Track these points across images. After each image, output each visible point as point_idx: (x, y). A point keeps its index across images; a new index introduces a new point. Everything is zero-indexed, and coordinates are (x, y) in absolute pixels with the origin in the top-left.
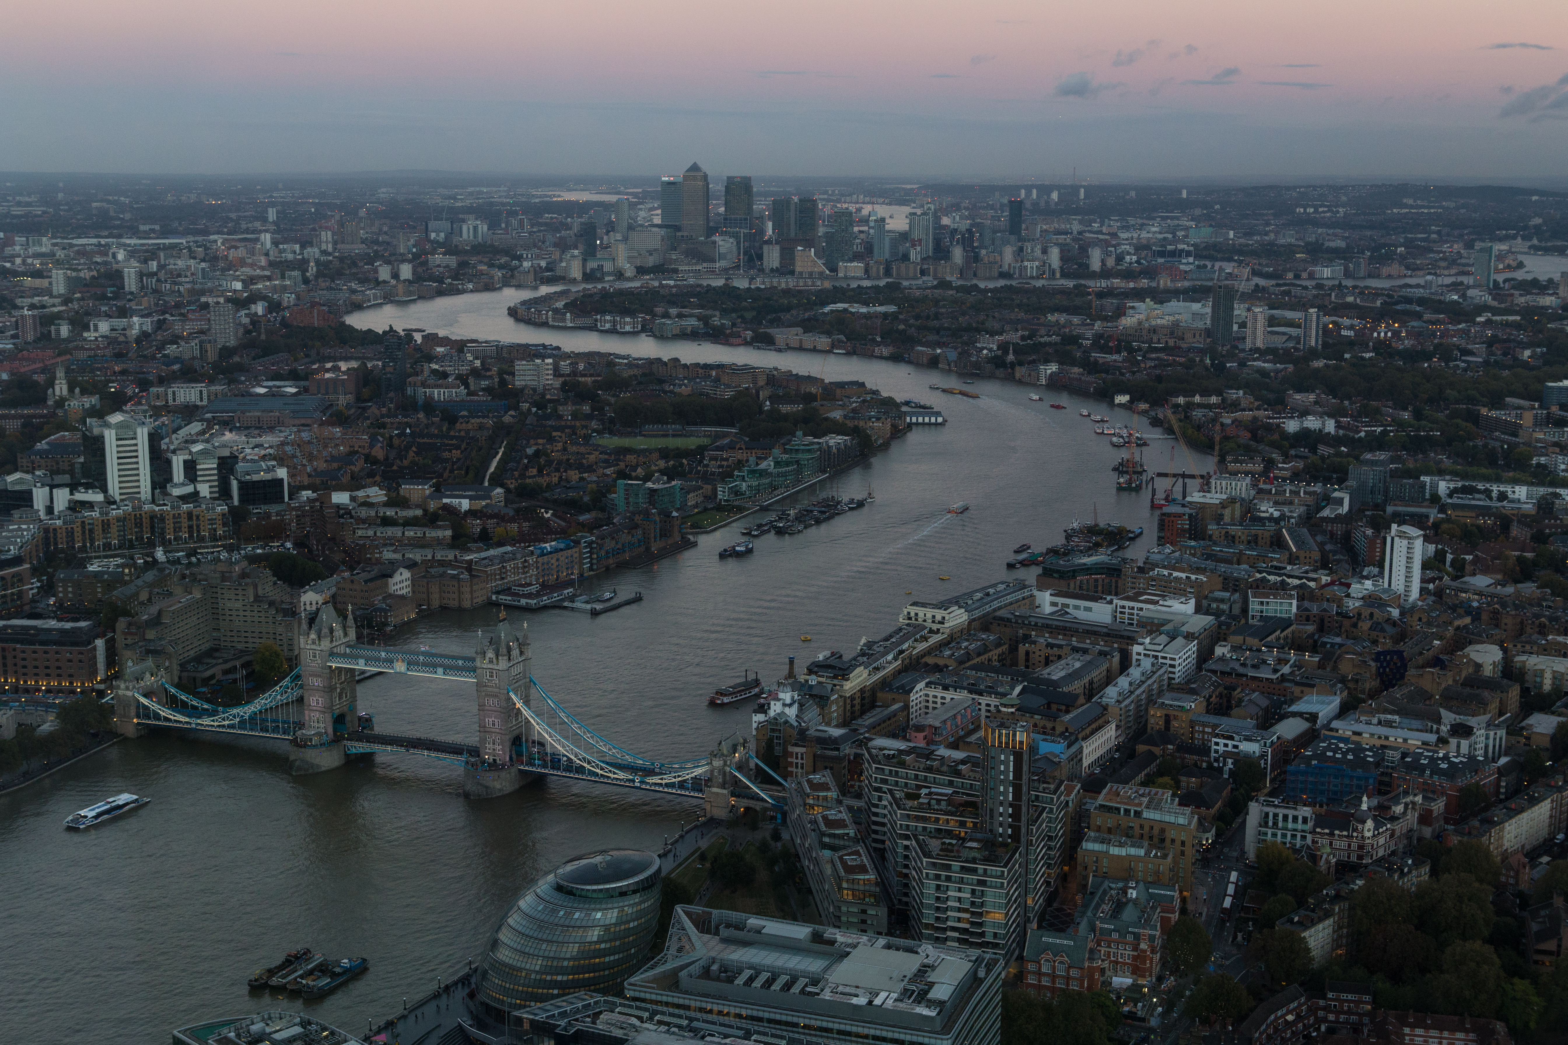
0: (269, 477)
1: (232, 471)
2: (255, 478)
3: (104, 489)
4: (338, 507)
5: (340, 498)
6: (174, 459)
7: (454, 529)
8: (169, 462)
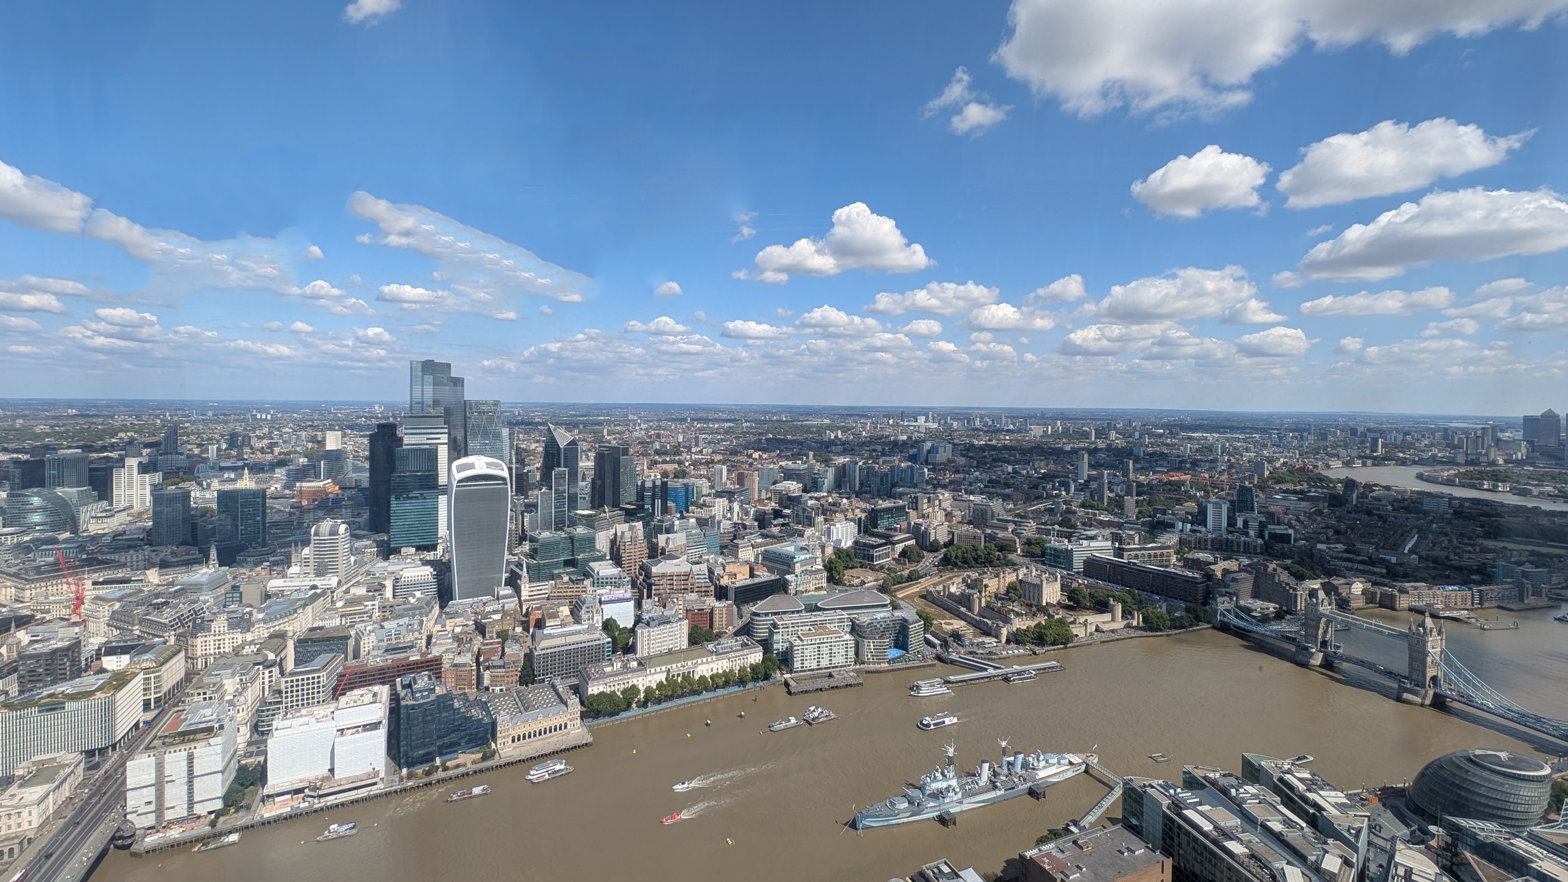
0: (1284, 532)
1: (1266, 527)
2: (1277, 531)
3: (1206, 526)
4: (1320, 550)
5: (1320, 546)
6: (1238, 519)
7: (1387, 569)
8: (1236, 520)
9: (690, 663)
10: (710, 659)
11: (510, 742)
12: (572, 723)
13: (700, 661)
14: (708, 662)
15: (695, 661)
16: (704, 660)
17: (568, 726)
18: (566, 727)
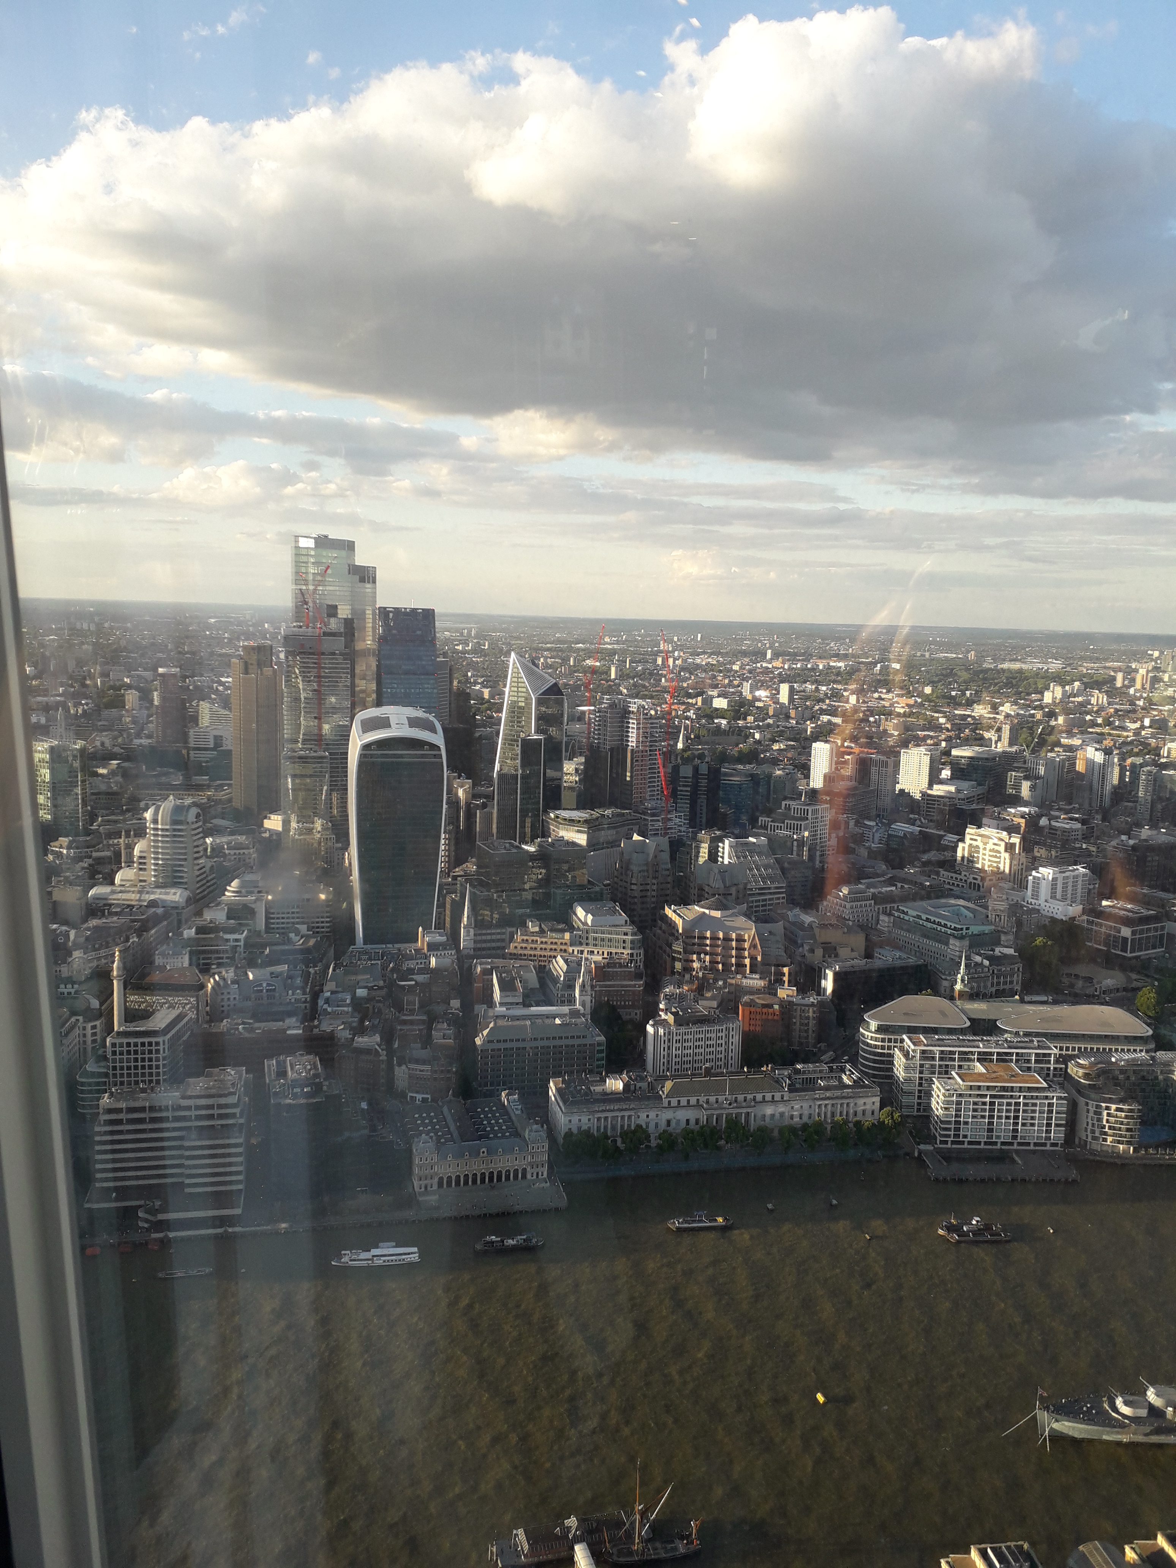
9: (741, 1098)
10: (778, 1095)
11: (435, 1187)
12: (535, 1171)
13: (759, 1097)
14: (773, 1100)
15: (750, 1097)
16: (768, 1096)
17: (529, 1176)
18: (524, 1176)
